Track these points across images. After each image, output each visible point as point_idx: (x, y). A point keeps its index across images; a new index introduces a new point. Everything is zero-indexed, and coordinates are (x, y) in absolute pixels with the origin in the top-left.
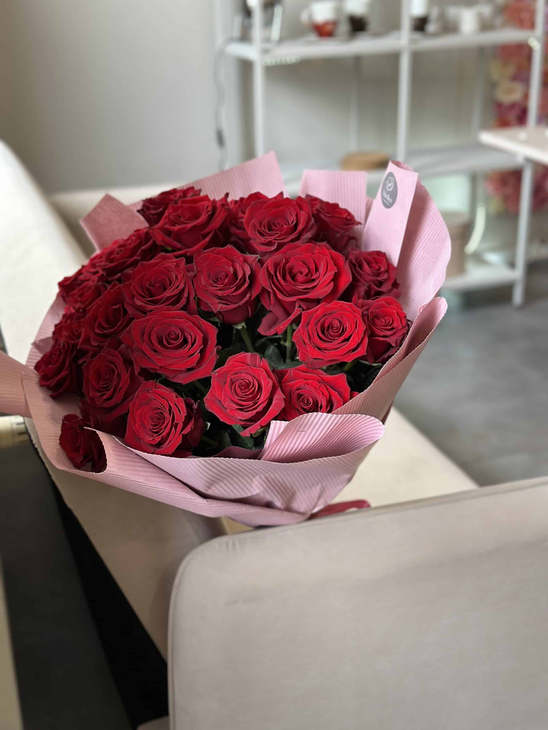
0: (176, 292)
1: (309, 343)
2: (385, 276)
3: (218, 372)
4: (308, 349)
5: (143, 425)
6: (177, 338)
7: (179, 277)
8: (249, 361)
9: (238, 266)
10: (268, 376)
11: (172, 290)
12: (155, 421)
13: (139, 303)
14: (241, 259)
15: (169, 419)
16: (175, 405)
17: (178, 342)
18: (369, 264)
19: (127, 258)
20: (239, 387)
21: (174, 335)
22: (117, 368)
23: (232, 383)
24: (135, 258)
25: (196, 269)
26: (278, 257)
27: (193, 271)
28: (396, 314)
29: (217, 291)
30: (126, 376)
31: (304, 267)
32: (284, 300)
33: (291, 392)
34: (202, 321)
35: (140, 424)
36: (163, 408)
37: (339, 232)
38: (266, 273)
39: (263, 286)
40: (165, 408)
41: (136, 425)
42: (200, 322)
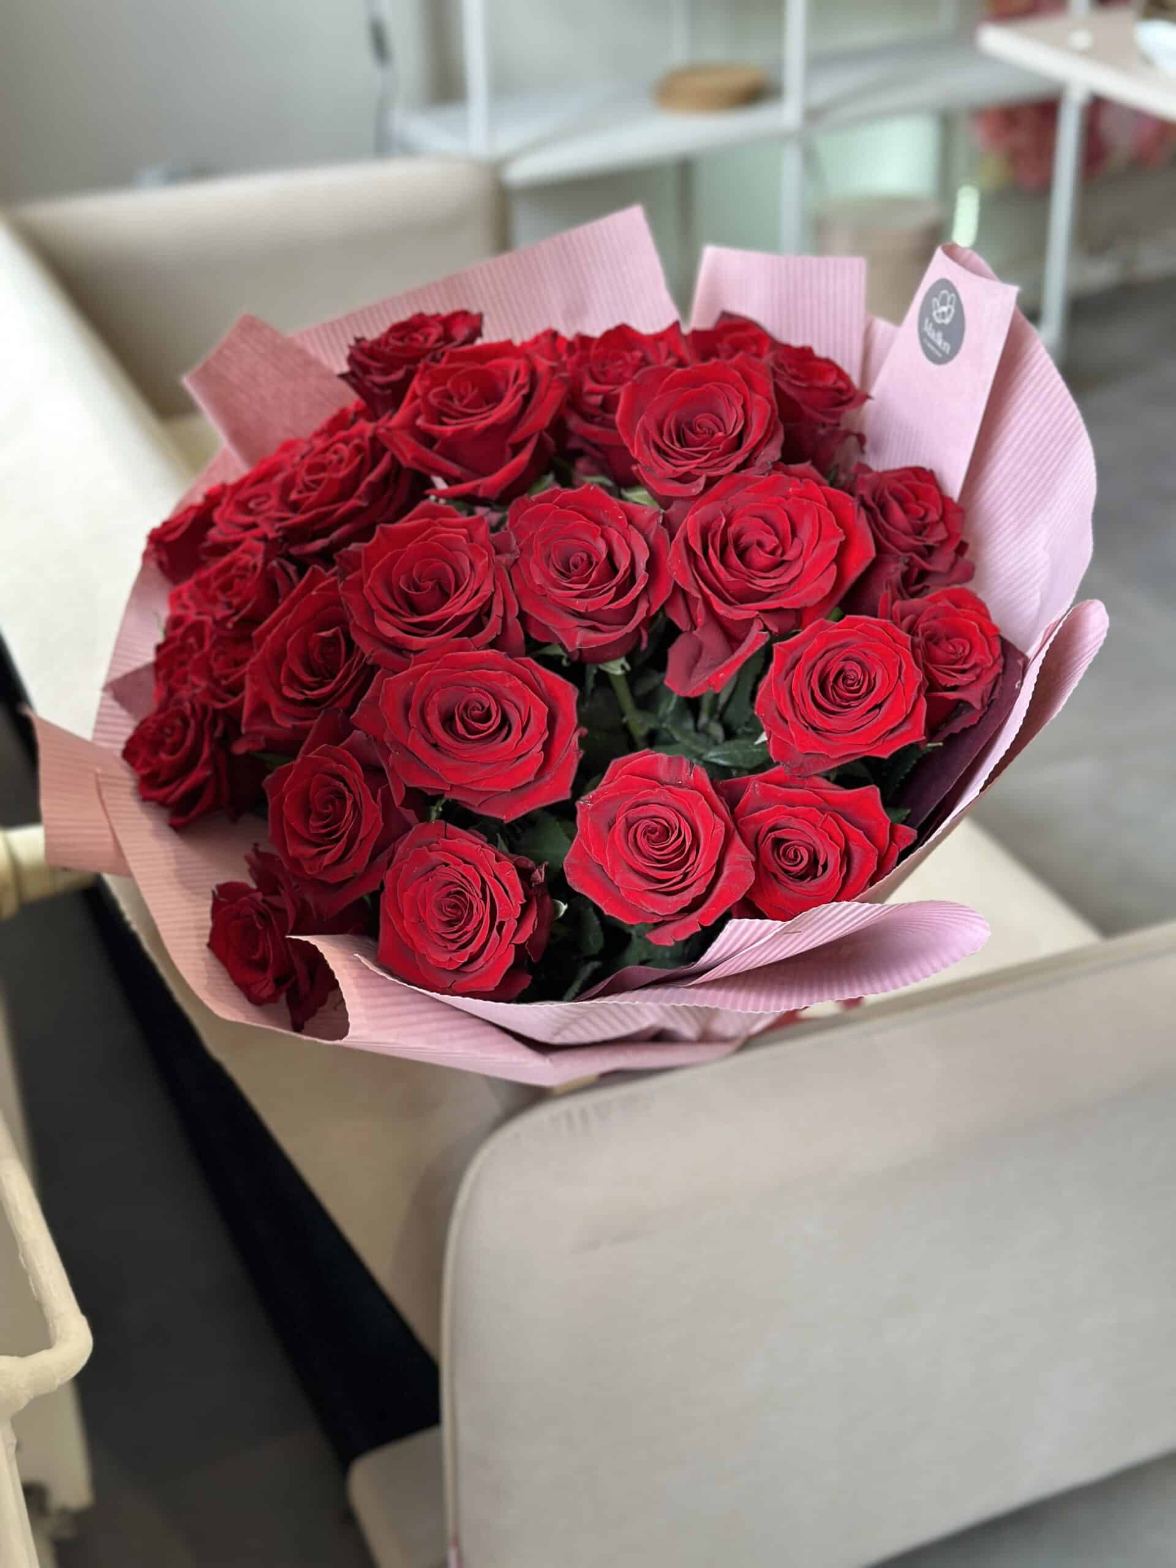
0: (475, 604)
1: (795, 719)
2: (940, 533)
3: (592, 801)
4: (793, 733)
5: (420, 921)
6: (486, 717)
7: (480, 565)
8: (662, 772)
9: (614, 535)
10: (713, 811)
11: (465, 599)
12: (448, 912)
13: (390, 631)
14: (620, 517)
15: (482, 911)
16: (496, 877)
17: (490, 727)
18: (901, 503)
19: (333, 502)
20: (645, 834)
21: (478, 710)
22: (350, 791)
23: (629, 826)
24: (353, 502)
25: (517, 544)
26: (705, 511)
27: (512, 552)
28: (978, 631)
29: (574, 599)
30: (373, 810)
31: (768, 533)
32: (730, 616)
33: (758, 834)
34: (538, 671)
35: (413, 920)
36: (467, 884)
37: (824, 425)
38: (684, 552)
39: (675, 583)
40: (471, 884)
41: (405, 922)
42: (537, 675)
